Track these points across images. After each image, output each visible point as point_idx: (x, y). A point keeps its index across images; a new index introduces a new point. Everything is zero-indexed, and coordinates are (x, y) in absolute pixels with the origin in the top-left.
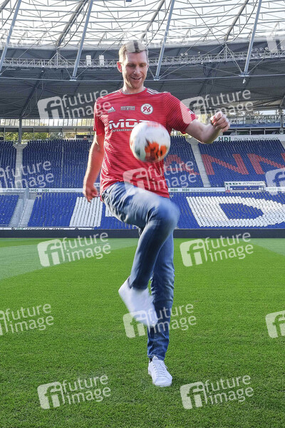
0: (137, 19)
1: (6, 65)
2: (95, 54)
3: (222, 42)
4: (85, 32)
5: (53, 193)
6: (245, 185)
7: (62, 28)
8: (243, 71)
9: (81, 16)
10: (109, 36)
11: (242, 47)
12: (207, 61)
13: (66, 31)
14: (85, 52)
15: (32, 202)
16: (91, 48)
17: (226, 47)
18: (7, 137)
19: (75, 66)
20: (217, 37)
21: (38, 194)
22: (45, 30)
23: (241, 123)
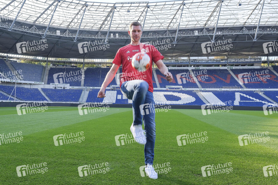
0: (132, 20)
1: (78, 37)
2: (114, 33)
3: (166, 29)
4: (111, 24)
5: (96, 89)
6: (174, 87)
7: (101, 23)
8: (174, 41)
9: (109, 18)
11: (174, 32)
12: (160, 37)
13: (103, 24)
14: (110, 32)
15: (88, 92)
16: (113, 31)
17: (168, 31)
18: (78, 66)
19: (106, 38)
20: (164, 27)
21: (90, 89)
22: (94, 23)
23: (173, 62)
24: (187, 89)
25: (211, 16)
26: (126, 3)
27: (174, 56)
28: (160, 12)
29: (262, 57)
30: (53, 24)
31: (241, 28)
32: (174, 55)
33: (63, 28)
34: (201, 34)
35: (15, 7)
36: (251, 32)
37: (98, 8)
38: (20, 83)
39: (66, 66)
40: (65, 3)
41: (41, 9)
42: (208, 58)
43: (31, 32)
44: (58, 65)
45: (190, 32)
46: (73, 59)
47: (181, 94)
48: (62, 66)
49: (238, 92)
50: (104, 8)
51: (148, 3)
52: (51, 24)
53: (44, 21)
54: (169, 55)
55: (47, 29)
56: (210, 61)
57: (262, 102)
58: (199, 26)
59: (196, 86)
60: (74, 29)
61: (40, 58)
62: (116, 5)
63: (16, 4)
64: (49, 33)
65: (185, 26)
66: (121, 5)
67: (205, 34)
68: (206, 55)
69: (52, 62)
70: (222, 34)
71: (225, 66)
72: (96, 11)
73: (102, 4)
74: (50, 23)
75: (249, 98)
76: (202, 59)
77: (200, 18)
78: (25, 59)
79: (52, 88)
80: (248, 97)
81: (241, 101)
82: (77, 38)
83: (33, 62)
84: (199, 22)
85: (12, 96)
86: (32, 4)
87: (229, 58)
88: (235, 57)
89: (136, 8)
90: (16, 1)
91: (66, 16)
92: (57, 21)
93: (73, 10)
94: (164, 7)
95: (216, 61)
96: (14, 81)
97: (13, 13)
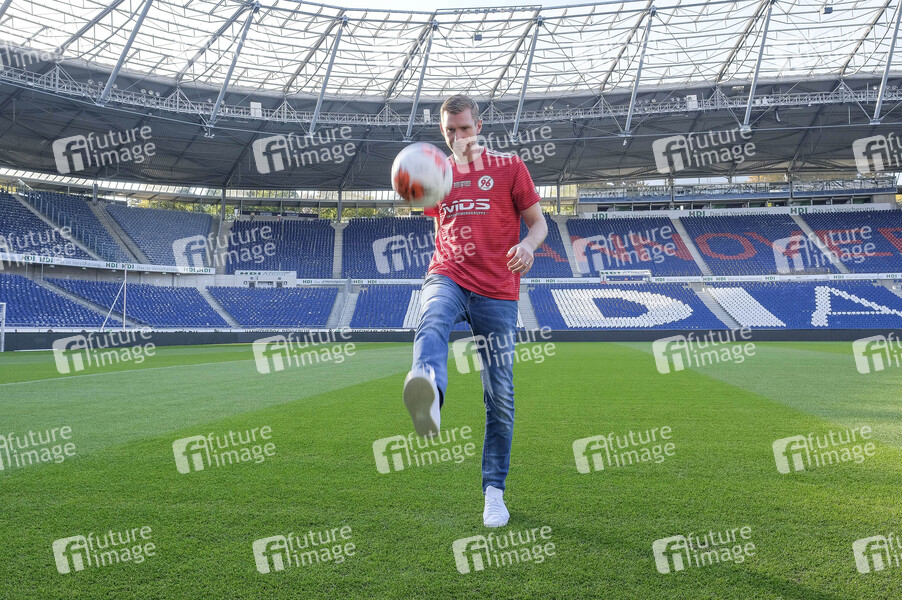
0: (489, 63)
1: (320, 121)
2: (434, 107)
3: (596, 93)
4: (422, 79)
5: (381, 285)
6: (625, 274)
7: (392, 75)
8: (624, 129)
9: (417, 58)
10: (452, 84)
11: (621, 99)
12: (577, 117)
13: (398, 78)
14: (422, 105)
15: (354, 297)
16: (430, 100)
17: (602, 99)
18: (323, 214)
19: (409, 123)
20: (591, 86)
21: (363, 286)
22: (370, 76)
23: (620, 196)
24: (667, 280)
25: (738, 48)
26: (469, 11)
27: (622, 176)
28: (576, 37)
29: (897, 174)
30: (240, 83)
31: (832, 85)
32: (624, 172)
33: (270, 94)
34: (707, 106)
35: (115, 30)
36: (863, 97)
37: (380, 29)
38: (140, 273)
39: (284, 214)
40: (276, 13)
41: (198, 33)
42: (730, 181)
43: (169, 109)
44: (257, 213)
45: (673, 100)
46: (305, 192)
47: (648, 295)
48: (270, 215)
49: (823, 283)
50: (400, 28)
51: (541, 9)
52: (231, 82)
53: (209, 73)
54: (608, 173)
55: (220, 100)
56: (736, 191)
57: (898, 313)
58: (702, 79)
59: (694, 270)
60: (307, 96)
61: (199, 191)
62: (438, 18)
63: (117, 18)
64: (226, 112)
65: (657, 82)
66: (454, 18)
67: (719, 106)
68: (722, 171)
69: (238, 202)
70: (773, 104)
71: (783, 203)
72: (374, 37)
73: (393, 17)
74: (228, 78)
75: (859, 304)
76: (711, 186)
77: (703, 55)
78: (153, 196)
79: (242, 286)
80: (855, 299)
81: (834, 313)
82: (318, 124)
83: (177, 205)
84: (701, 68)
85: (115, 312)
86: (170, 18)
87: (795, 179)
88: (814, 176)
89: (501, 27)
90: (117, 10)
91: (279, 56)
92: (251, 73)
93: (301, 35)
94: (589, 23)
95: (756, 189)
96: (120, 266)
97: (107, 48)
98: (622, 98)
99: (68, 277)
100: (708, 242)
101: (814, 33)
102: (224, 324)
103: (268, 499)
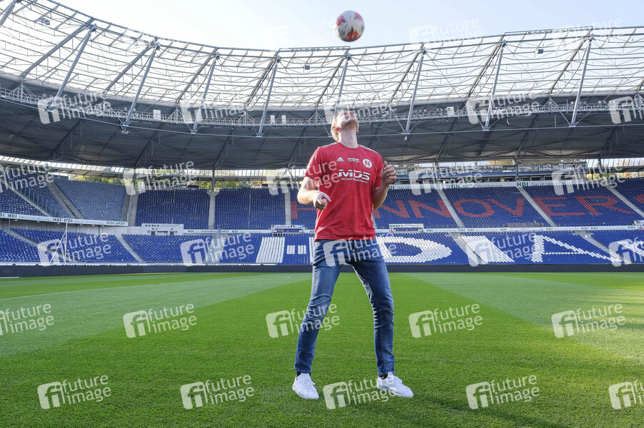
0: (314, 85)
1: (200, 123)
2: (278, 114)
4: (269, 95)
6: (406, 227)
7: (250, 92)
8: (405, 129)
9: (266, 81)
10: (290, 98)
12: (374, 121)
13: (253, 95)
14: (270, 113)
16: (275, 109)
18: (202, 185)
19: (260, 125)
21: (229, 234)
22: (235, 93)
23: (403, 174)
24: (435, 230)
25: (481, 76)
26: (301, 50)
27: (404, 161)
28: (373, 68)
29: (587, 160)
30: (146, 97)
31: (544, 101)
32: (405, 158)
33: (167, 104)
34: (460, 114)
35: (62, 60)
36: (565, 109)
37: (241, 61)
38: (77, 225)
40: (171, 50)
41: (118, 63)
42: (476, 165)
45: (438, 110)
47: (422, 241)
49: (539, 233)
50: (255, 60)
51: (349, 49)
52: (140, 96)
53: (126, 90)
54: (395, 158)
55: (132, 108)
56: (480, 171)
57: (589, 253)
58: (457, 96)
59: (453, 224)
61: (118, 170)
62: (280, 54)
63: (64, 53)
64: (137, 116)
65: (427, 98)
66: (291, 54)
68: (471, 158)
71: (512, 179)
72: (238, 66)
73: (250, 53)
74: (138, 94)
75: (563, 247)
77: (458, 81)
78: (86, 173)
79: (147, 234)
80: (560, 244)
81: (547, 253)
82: (199, 125)
83: (103, 179)
84: (457, 89)
86: (99, 53)
87: (519, 163)
88: (532, 161)
89: (323, 61)
90: (64, 47)
91: (173, 79)
92: (154, 90)
93: (188, 65)
94: (382, 58)
95: (494, 169)
96: (63, 221)
97: (56, 73)
98: (404, 109)
99: (27, 228)
100: (462, 205)
101: (531, 67)
102: (133, 260)
103: (164, 379)
